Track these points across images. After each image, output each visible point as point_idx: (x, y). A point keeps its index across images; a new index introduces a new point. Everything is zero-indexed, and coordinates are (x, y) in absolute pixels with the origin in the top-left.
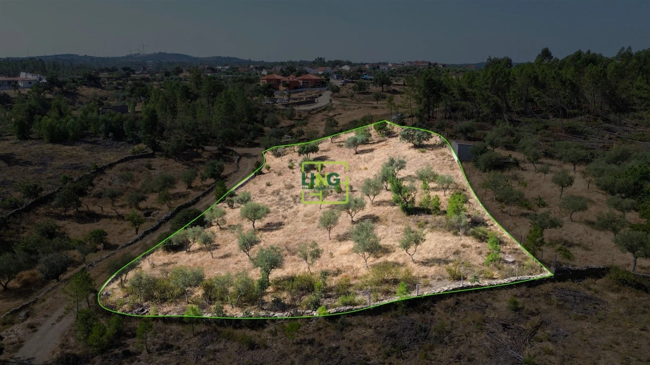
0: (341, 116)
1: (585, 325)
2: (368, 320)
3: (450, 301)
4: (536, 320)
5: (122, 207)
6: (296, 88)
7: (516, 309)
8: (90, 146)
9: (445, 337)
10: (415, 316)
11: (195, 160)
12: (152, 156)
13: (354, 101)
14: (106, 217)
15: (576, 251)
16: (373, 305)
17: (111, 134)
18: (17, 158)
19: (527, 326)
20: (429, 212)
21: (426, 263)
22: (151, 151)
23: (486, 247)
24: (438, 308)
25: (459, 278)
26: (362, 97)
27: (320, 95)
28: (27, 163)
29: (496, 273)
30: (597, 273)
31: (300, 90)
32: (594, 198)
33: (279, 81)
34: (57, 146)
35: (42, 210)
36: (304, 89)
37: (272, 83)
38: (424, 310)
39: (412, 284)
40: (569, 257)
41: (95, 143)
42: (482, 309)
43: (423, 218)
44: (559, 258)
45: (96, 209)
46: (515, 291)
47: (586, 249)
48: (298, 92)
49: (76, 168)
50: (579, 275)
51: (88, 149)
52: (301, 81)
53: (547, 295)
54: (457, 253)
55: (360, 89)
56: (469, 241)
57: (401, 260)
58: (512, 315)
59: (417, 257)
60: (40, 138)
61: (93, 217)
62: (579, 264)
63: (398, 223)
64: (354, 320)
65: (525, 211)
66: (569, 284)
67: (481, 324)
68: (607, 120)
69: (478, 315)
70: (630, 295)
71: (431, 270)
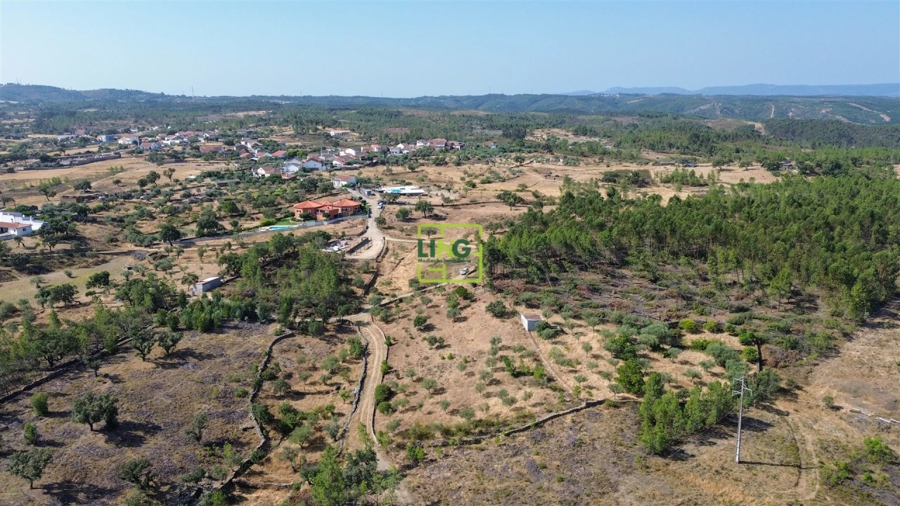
0: (406, 261)
1: (596, 424)
2: (521, 434)
3: (550, 422)
4: (580, 425)
5: (313, 384)
6: (336, 216)
7: (574, 422)
8: (238, 331)
9: (551, 435)
10: (539, 430)
11: (326, 334)
12: (293, 335)
13: (404, 234)
14: (308, 394)
15: (594, 392)
16: (521, 428)
17: (246, 318)
18: (197, 352)
19: (578, 427)
20: (524, 374)
21: (534, 406)
22: (290, 332)
23: (558, 394)
24: (546, 425)
25: (551, 412)
26: (409, 228)
27: (367, 228)
28: (210, 357)
29: (564, 407)
30: (600, 403)
31: (340, 219)
32: (603, 354)
33: (316, 210)
34: (213, 335)
35: (261, 394)
36: (344, 218)
37: (309, 211)
38: (541, 427)
39: (531, 416)
40: (591, 395)
41: (236, 327)
42: (562, 424)
43: (522, 378)
44: (587, 396)
45: (296, 388)
46: (572, 415)
47: (598, 390)
48: (338, 222)
49: (249, 355)
50: (594, 404)
51: (239, 335)
52: (340, 209)
53: (583, 415)
54: (545, 399)
55: (404, 217)
56: (549, 391)
57: (523, 406)
58: (572, 424)
59: (530, 404)
60: (190, 328)
61: (300, 395)
62: (596, 399)
63: (512, 384)
64: (517, 434)
65: (571, 369)
66: (591, 409)
67: (563, 429)
68: (613, 277)
69: (561, 426)
70: (612, 410)
71: (538, 409)
